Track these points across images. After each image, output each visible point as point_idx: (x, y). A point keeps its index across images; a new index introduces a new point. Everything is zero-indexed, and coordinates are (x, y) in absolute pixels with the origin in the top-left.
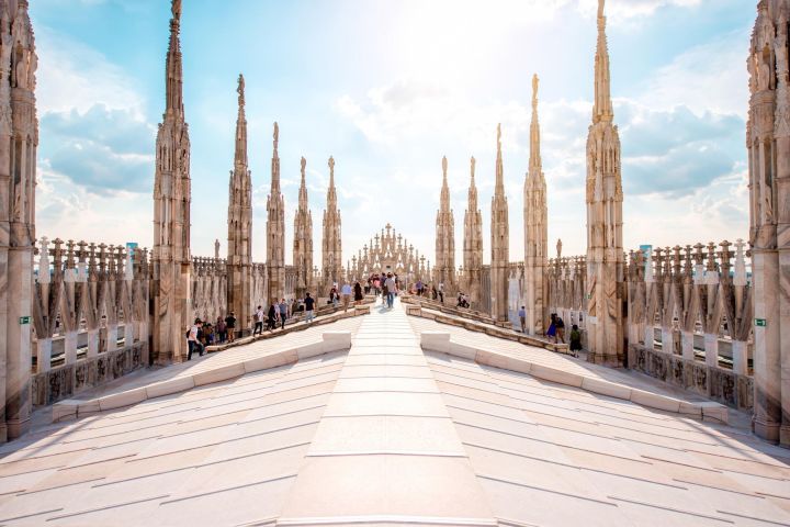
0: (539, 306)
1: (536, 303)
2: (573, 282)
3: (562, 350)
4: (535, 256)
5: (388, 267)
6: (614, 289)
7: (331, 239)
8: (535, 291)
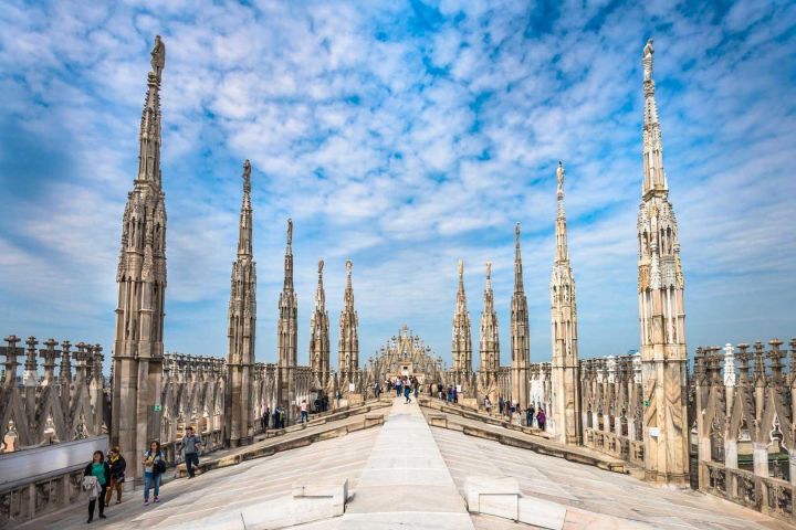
0: (570, 412)
1: (566, 407)
2: (613, 386)
3: (617, 469)
4: (564, 356)
5: (406, 368)
6: (679, 393)
7: (348, 340)
8: (565, 395)
